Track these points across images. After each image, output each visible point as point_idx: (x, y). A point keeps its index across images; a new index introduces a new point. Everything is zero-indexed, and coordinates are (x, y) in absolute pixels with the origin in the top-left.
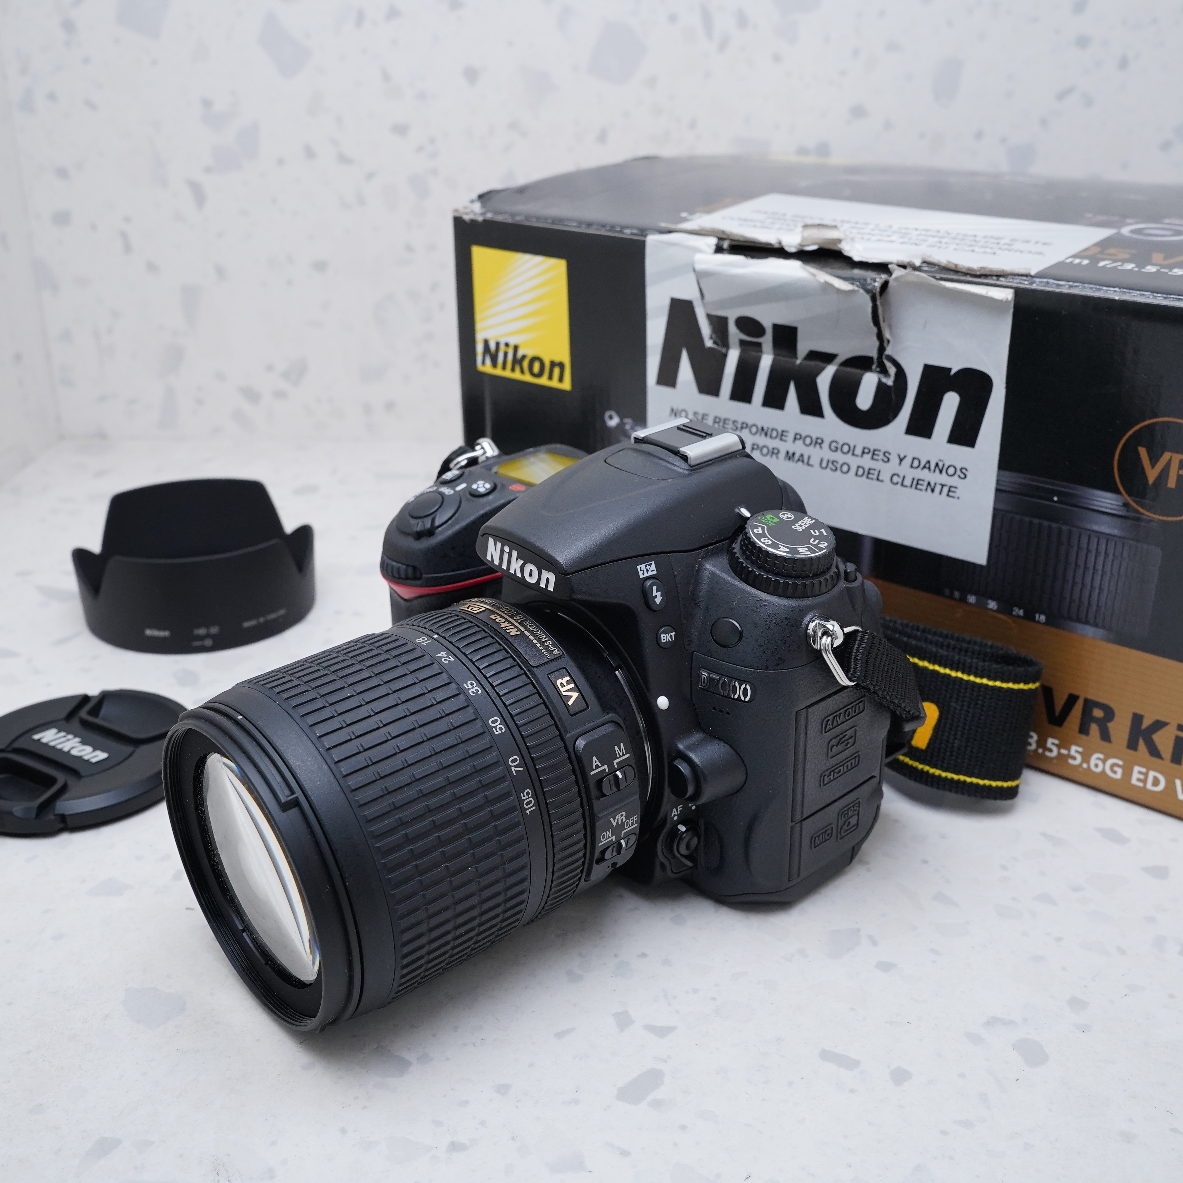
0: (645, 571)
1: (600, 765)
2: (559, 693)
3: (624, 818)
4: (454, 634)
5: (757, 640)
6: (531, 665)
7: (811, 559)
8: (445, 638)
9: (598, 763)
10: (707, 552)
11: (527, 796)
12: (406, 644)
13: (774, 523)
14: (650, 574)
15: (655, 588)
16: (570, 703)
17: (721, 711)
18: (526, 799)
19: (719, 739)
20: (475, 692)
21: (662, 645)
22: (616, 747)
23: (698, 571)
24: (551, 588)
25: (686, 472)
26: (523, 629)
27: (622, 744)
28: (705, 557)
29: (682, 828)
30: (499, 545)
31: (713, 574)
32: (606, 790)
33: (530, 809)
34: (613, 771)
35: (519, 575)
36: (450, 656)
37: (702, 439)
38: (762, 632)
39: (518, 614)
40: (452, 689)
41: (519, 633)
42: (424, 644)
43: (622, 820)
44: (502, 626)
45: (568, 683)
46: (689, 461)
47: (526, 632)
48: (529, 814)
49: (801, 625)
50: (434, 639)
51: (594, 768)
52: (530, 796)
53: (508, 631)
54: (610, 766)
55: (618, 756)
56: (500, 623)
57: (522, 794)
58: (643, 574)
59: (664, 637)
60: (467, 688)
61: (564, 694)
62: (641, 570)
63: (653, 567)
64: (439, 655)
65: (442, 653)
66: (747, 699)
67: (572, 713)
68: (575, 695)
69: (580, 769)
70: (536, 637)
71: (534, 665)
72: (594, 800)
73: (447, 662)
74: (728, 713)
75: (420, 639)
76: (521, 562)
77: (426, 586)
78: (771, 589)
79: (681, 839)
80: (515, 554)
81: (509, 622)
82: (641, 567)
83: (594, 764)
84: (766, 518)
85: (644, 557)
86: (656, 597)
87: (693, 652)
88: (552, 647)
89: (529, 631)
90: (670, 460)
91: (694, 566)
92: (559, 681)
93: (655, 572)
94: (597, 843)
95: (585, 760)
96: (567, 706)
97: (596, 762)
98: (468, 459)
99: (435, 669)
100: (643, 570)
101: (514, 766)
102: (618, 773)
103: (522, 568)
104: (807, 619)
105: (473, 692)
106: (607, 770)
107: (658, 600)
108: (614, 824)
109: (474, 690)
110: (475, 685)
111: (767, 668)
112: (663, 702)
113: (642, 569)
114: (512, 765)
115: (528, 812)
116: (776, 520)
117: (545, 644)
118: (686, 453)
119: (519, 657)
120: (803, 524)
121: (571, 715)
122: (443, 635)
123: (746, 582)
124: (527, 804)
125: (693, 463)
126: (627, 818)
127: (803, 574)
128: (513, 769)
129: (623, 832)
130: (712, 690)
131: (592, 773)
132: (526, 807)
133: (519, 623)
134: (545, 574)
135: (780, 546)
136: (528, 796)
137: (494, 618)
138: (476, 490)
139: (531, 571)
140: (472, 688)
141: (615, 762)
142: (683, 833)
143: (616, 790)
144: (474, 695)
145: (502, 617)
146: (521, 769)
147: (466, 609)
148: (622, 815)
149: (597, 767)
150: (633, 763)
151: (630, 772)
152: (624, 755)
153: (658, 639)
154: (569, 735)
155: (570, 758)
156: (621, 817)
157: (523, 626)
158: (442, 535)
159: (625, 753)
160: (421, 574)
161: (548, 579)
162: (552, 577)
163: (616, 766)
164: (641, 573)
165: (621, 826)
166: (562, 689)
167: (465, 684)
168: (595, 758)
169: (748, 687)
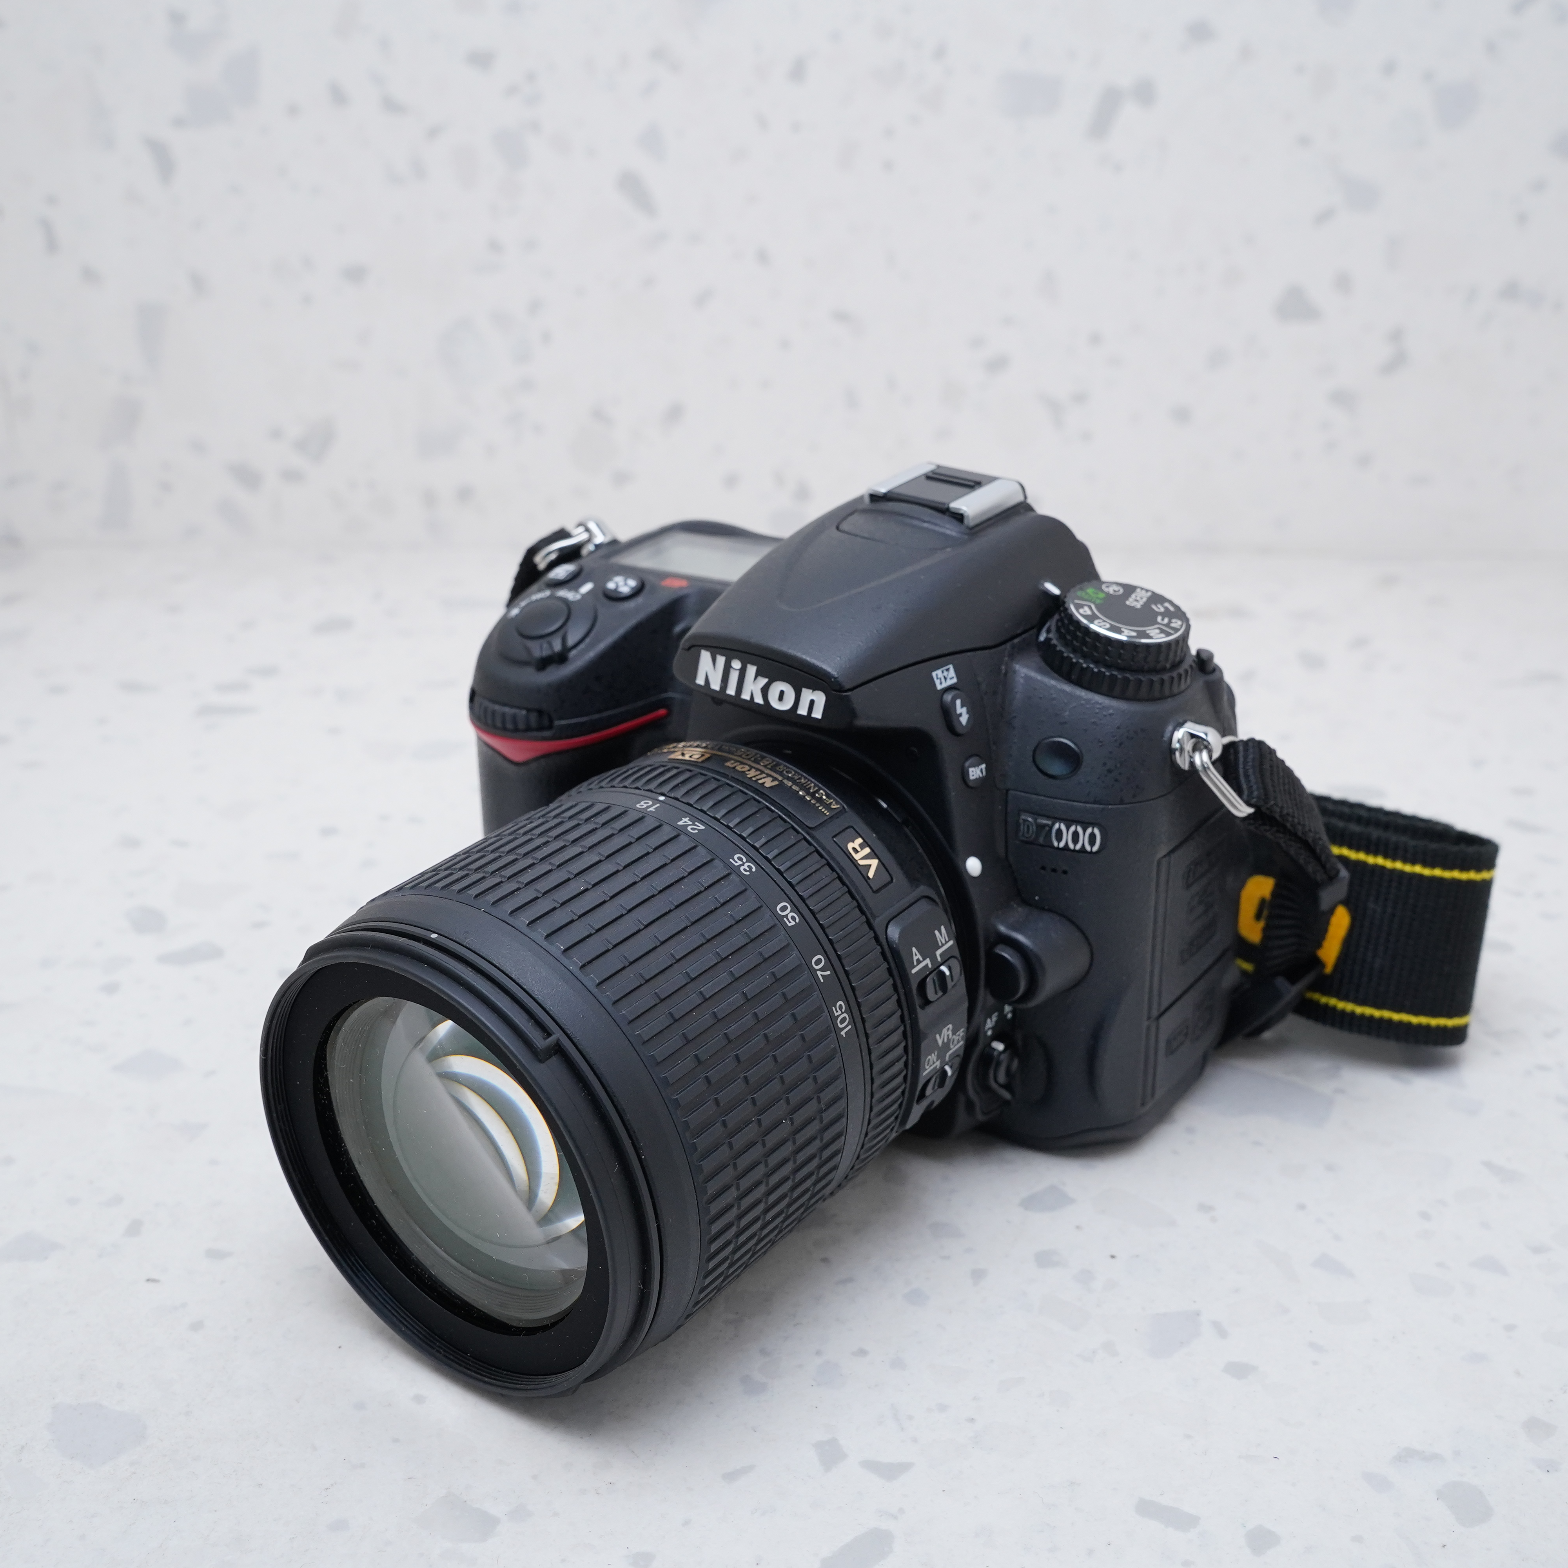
0: (943, 680)
1: (921, 959)
2: (853, 862)
3: (950, 1033)
4: (687, 792)
5: (1105, 764)
6: (808, 827)
7: (1168, 644)
8: (677, 799)
9: (919, 956)
10: (1013, 647)
11: (840, 1010)
12: (626, 811)
13: (1100, 599)
14: (950, 682)
15: (958, 702)
16: (871, 874)
17: (1054, 870)
18: (840, 1015)
19: (1050, 910)
20: (748, 869)
21: (971, 784)
22: (936, 932)
23: (1006, 674)
24: (817, 714)
25: (966, 537)
26: (780, 778)
27: (943, 928)
28: (1012, 656)
29: (999, 1046)
30: (721, 660)
31: (1027, 678)
32: (931, 995)
33: (845, 1028)
34: (936, 968)
35: (759, 700)
36: (696, 823)
37: (970, 490)
38: (1111, 752)
39: (763, 758)
40: (718, 867)
41: (776, 783)
42: (652, 809)
43: (948, 1036)
44: (749, 776)
45: (862, 846)
46: (966, 521)
47: (785, 781)
48: (844, 1036)
49: (1163, 736)
50: (661, 801)
51: (915, 963)
52: (843, 1010)
53: (760, 782)
54: (933, 959)
55: (940, 944)
56: (744, 772)
57: (833, 1008)
58: (941, 683)
59: (973, 771)
60: (736, 864)
61: (862, 862)
62: (937, 678)
63: (952, 673)
64: (680, 823)
65: (684, 820)
66: (1095, 849)
67: (875, 889)
68: (874, 863)
69: (897, 966)
70: (802, 787)
71: (812, 826)
72: (919, 1009)
73: (696, 831)
74: (1065, 872)
75: (642, 803)
76: (763, 681)
77: (560, 738)
78: (1117, 690)
79: (998, 1064)
80: (752, 670)
81: (757, 769)
82: (937, 675)
83: (915, 958)
84: (1087, 594)
85: (939, 659)
86: (960, 715)
87: (1007, 790)
88: (827, 799)
89: (789, 779)
90: (938, 522)
91: (1000, 668)
92: (850, 846)
93: (955, 680)
94: (921, 1071)
95: (903, 954)
96: (867, 879)
97: (916, 955)
98: (561, 550)
99: (684, 844)
100: (940, 679)
101: (820, 970)
102: (944, 968)
103: (765, 691)
104: (1170, 728)
105: (745, 870)
106: (930, 966)
107: (964, 719)
108: (940, 1042)
109: (746, 867)
110: (745, 860)
111: (1122, 802)
112: (974, 866)
113: (939, 677)
114: (817, 967)
115: (843, 1033)
116: (1101, 595)
117: (817, 795)
118: (960, 509)
119: (789, 817)
120: (1138, 598)
121: (875, 892)
122: (672, 795)
123: (1079, 683)
124: (843, 1021)
125: (972, 523)
126: (954, 1033)
127: (1159, 666)
128: (819, 973)
129: (948, 1054)
130: (1041, 840)
131: (914, 971)
132: (841, 1026)
133: (771, 769)
134: (807, 695)
135: (1123, 630)
136: (842, 1011)
137: (732, 766)
138: (616, 590)
139: (782, 693)
140: (743, 864)
141: (938, 953)
142: (1001, 1053)
143: (942, 993)
144: (748, 873)
145: (742, 763)
146: (828, 973)
147: (681, 757)
148: (948, 1029)
149: (919, 962)
150: (957, 953)
151: (956, 964)
152: (946, 942)
153: (964, 775)
154: (878, 920)
155: (883, 953)
156: (947, 1032)
157: (776, 772)
158: (579, 660)
159: (947, 940)
160: (551, 721)
161: (812, 702)
162: (820, 699)
163: (939, 959)
164: (937, 682)
165: (946, 1046)
166: (857, 857)
167: (731, 860)
168: (914, 950)
169: (1097, 831)
